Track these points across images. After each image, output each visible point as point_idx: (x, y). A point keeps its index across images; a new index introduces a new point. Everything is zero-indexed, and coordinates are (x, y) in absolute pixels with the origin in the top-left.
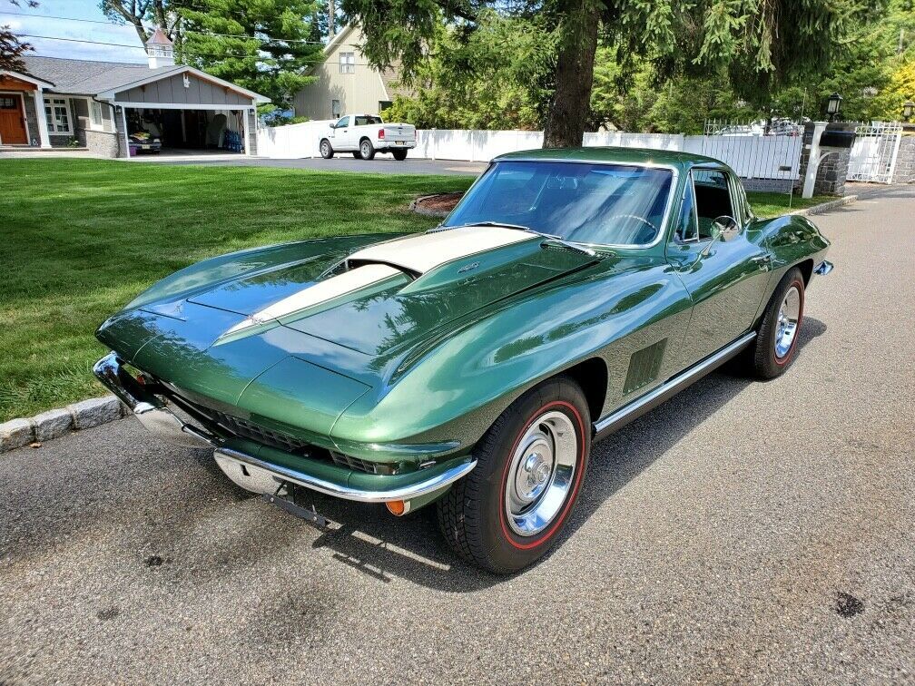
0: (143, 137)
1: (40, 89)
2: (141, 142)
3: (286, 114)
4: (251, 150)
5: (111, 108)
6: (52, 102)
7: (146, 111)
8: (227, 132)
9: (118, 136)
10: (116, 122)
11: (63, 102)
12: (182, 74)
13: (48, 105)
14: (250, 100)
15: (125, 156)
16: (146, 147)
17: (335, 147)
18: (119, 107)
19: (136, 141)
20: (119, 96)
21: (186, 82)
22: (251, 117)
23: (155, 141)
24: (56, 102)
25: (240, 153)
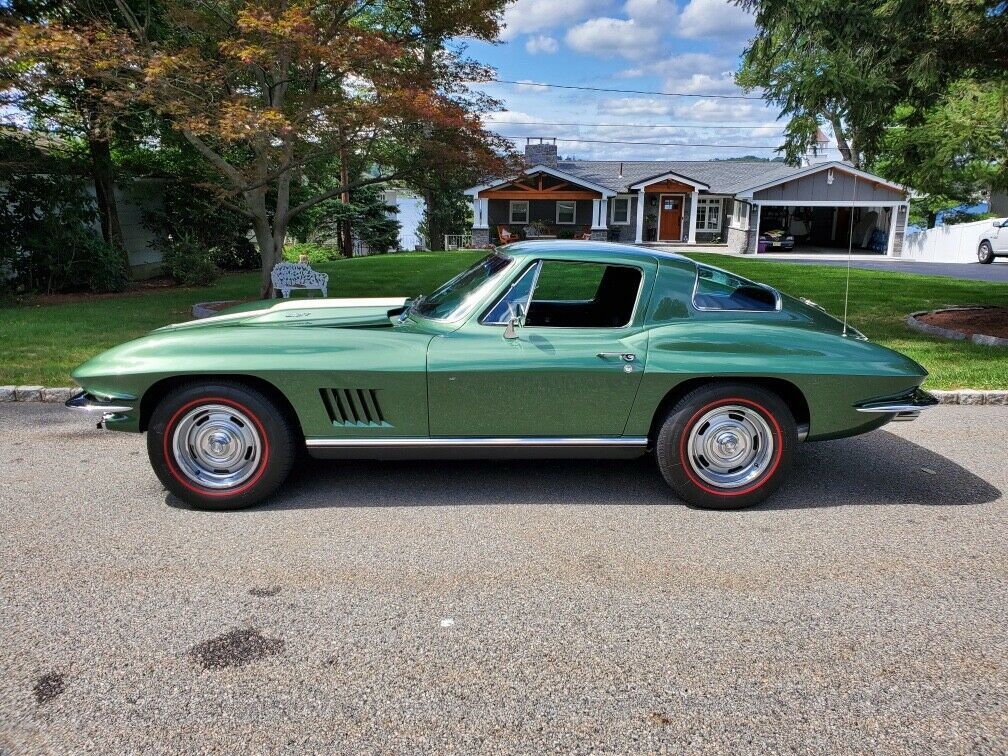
0: (776, 235)
1: (696, 191)
2: (774, 240)
3: (971, 211)
4: (895, 250)
5: (748, 207)
6: (708, 202)
7: (798, 208)
8: (875, 231)
9: (749, 233)
10: (750, 219)
11: (717, 201)
12: (827, 170)
13: (702, 205)
14: (903, 195)
15: (753, 252)
16: (778, 244)
17: (996, 250)
18: (755, 206)
19: (769, 238)
20: (757, 195)
21: (831, 179)
22: (901, 214)
23: (789, 238)
24: (712, 201)
25: (882, 253)
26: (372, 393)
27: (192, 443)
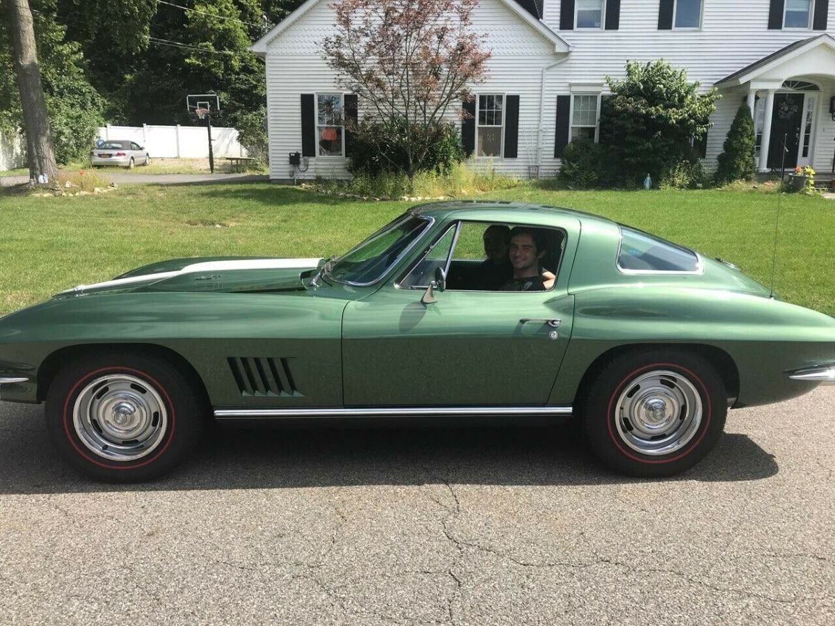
26: (284, 361)
27: (95, 418)
